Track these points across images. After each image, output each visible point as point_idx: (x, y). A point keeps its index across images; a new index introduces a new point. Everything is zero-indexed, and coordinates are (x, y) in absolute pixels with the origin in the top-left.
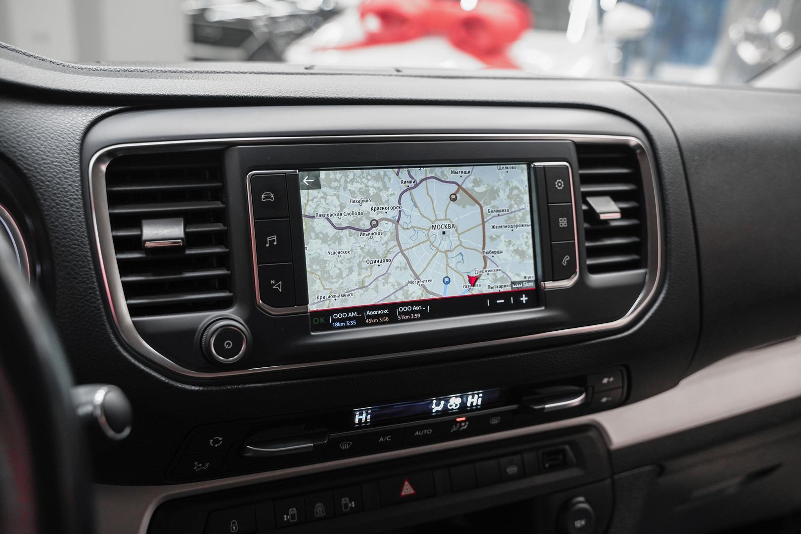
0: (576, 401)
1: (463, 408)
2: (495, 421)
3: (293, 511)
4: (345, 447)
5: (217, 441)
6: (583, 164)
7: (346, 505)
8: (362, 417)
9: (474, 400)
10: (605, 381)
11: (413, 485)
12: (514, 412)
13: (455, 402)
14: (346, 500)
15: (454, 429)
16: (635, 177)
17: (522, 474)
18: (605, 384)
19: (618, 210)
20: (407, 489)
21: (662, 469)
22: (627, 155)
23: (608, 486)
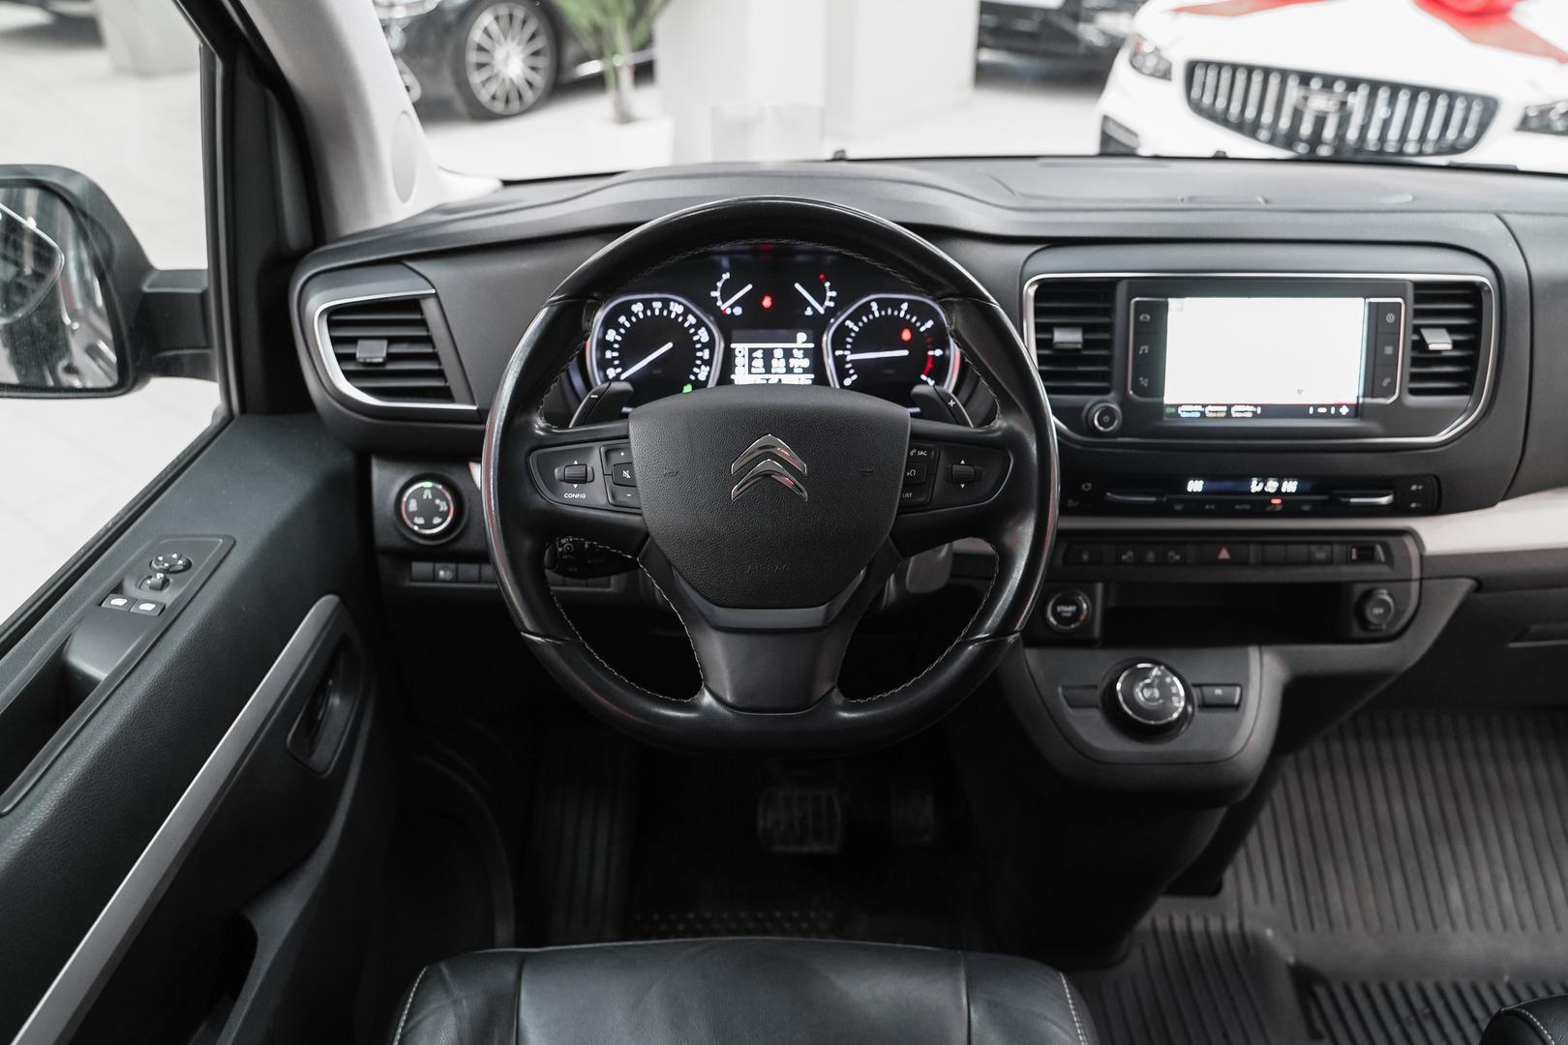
0: (1384, 500)
1: (1278, 493)
2: (1306, 508)
3: (1130, 553)
4: (1178, 507)
5: (1087, 487)
6: (1418, 299)
7: (1172, 557)
8: (1195, 486)
9: (1290, 486)
10: (1414, 488)
11: (1229, 552)
12: (1324, 503)
13: (1272, 486)
14: (1171, 553)
15: (1269, 508)
16: (1477, 313)
17: (1329, 562)
18: (1413, 491)
19: (1450, 341)
20: (1224, 554)
21: (1480, 585)
22: (1472, 292)
23: (1415, 586)
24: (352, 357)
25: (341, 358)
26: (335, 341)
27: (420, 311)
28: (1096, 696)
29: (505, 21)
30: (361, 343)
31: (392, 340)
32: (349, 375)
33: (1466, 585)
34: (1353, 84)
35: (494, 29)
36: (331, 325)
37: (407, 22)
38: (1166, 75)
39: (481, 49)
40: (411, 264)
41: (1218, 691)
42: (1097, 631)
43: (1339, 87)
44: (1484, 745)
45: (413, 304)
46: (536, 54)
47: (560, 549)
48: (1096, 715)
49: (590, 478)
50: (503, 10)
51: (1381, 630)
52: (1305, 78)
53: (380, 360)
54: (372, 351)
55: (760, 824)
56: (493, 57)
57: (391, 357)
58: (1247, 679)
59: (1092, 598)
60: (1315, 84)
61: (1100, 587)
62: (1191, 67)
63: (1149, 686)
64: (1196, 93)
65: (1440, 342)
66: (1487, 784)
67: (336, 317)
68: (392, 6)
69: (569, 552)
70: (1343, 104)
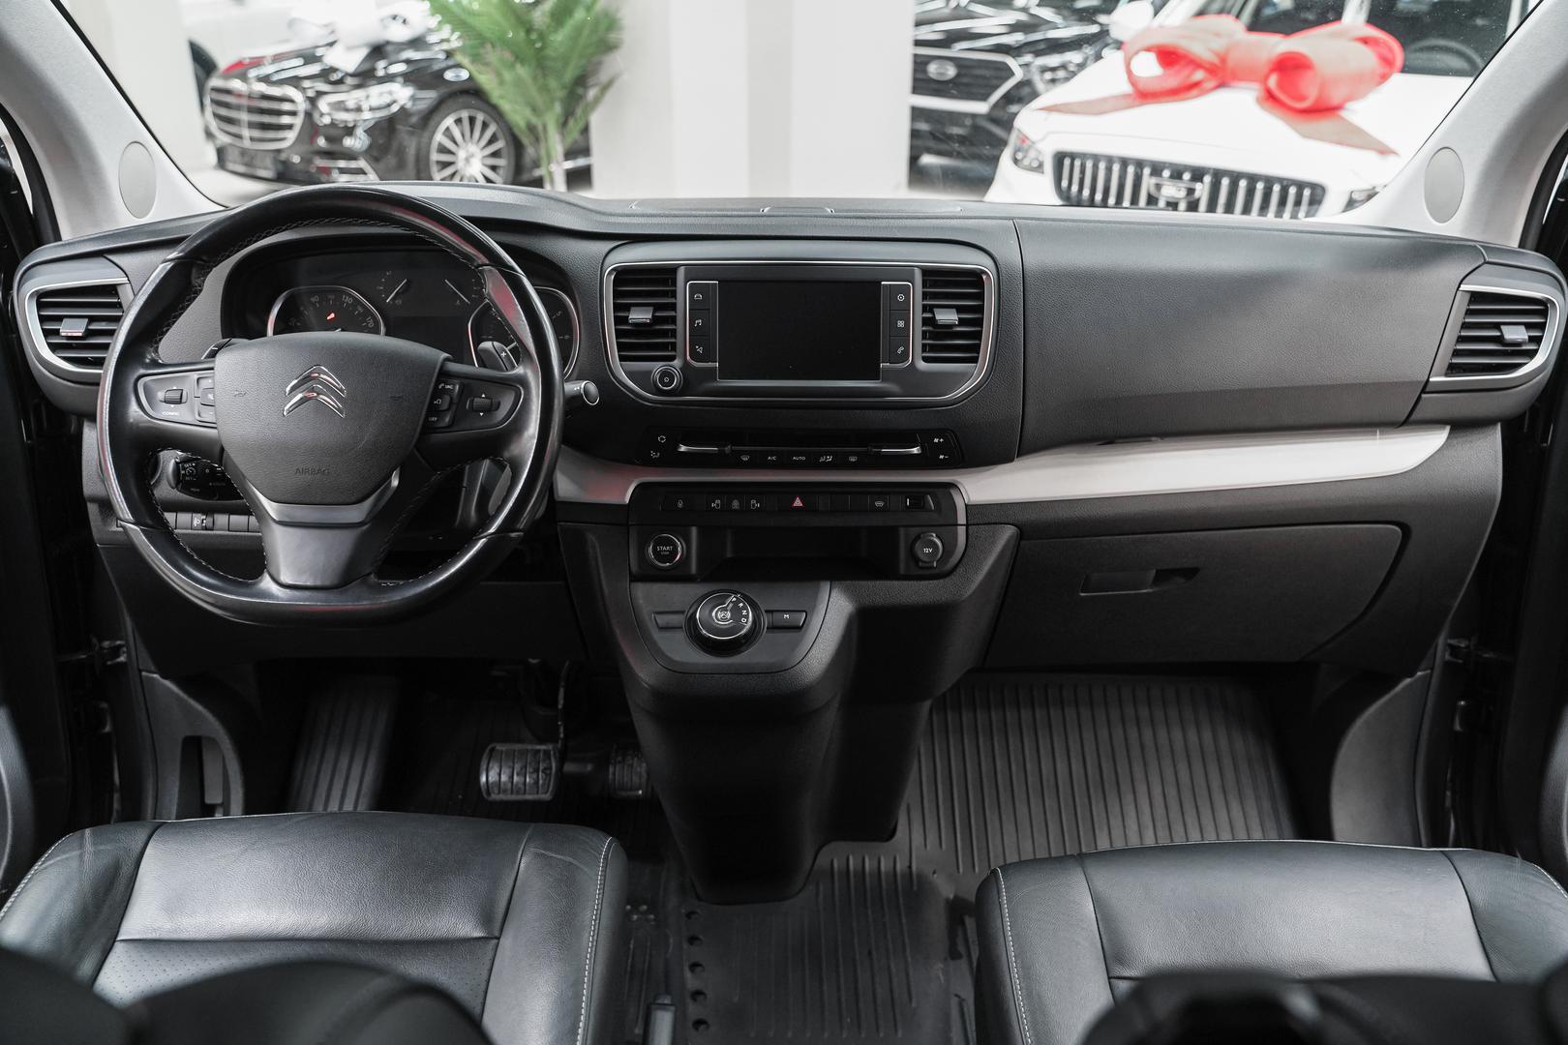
0: (915, 451)
2: (853, 459)
3: (719, 502)
4: (745, 458)
5: (662, 439)
7: (753, 505)
10: (936, 440)
11: (802, 501)
14: (753, 502)
15: (822, 459)
16: (979, 297)
17: (887, 510)
18: (936, 444)
19: (957, 319)
20: (798, 503)
21: (1025, 532)
22: (975, 278)
23: (961, 531)
24: (56, 332)
25: (47, 333)
26: (43, 319)
27: (116, 295)
28: (678, 619)
29: (466, 123)
30: (65, 320)
31: (92, 319)
32: (54, 347)
33: (1009, 531)
34: (1198, 174)
35: (456, 132)
36: (40, 306)
37: (372, 123)
38: (1040, 168)
39: (443, 150)
40: (110, 257)
41: (787, 616)
42: (694, 569)
43: (1187, 176)
44: (1144, 713)
45: (111, 290)
46: (495, 154)
47: (183, 472)
48: (681, 637)
49: (184, 400)
50: (465, 114)
51: (932, 567)
52: (1157, 169)
53: (80, 334)
54: (73, 328)
55: (483, 779)
56: (457, 158)
57: (89, 333)
58: (814, 607)
59: (687, 541)
60: (1166, 173)
61: (694, 531)
62: (1060, 158)
63: (725, 609)
64: (1065, 184)
65: (947, 317)
66: (1142, 747)
67: (43, 299)
68: (359, 110)
69: (191, 475)
70: (1191, 191)
